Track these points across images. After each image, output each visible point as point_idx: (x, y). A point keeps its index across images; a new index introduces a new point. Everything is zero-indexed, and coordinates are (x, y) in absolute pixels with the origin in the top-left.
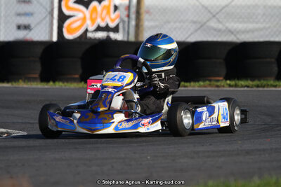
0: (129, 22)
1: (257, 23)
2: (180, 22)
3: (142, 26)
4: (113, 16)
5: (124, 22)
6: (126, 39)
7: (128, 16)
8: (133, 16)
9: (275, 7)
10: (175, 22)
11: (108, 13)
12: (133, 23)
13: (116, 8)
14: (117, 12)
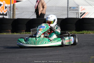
0: (10, 12)
1: (53, 12)
2: (27, 12)
3: (15, 13)
4: (5, 10)
5: (9, 12)
6: (9, 18)
7: (10, 10)
8: (12, 10)
9: (59, 7)
10: (26, 12)
11: (3, 9)
12: (12, 12)
13: (6, 7)
14: (6, 9)
